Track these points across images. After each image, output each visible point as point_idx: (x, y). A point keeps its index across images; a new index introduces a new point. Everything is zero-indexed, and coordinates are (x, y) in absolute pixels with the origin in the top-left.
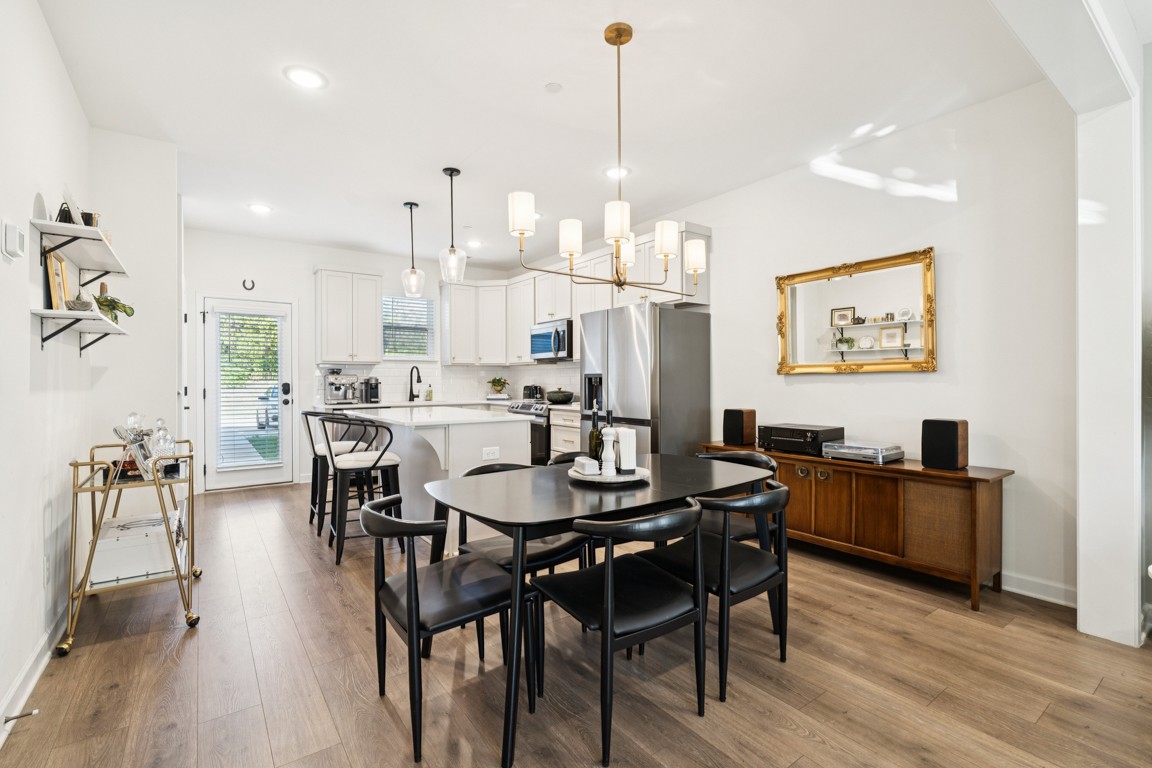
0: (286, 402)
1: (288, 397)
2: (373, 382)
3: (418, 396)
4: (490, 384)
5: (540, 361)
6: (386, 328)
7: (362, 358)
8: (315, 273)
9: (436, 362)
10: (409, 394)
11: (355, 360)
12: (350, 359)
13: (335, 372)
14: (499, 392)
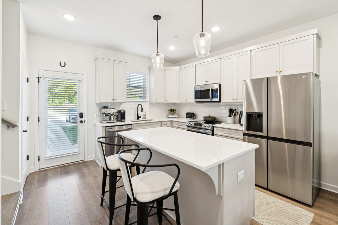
0: (81, 122)
1: (82, 119)
2: (123, 112)
3: (140, 117)
4: (170, 112)
5: (198, 102)
6: (128, 87)
7: (118, 101)
8: (95, 60)
9: (147, 102)
10: (137, 116)
11: (115, 101)
12: (112, 101)
13: (105, 107)
14: (173, 114)
